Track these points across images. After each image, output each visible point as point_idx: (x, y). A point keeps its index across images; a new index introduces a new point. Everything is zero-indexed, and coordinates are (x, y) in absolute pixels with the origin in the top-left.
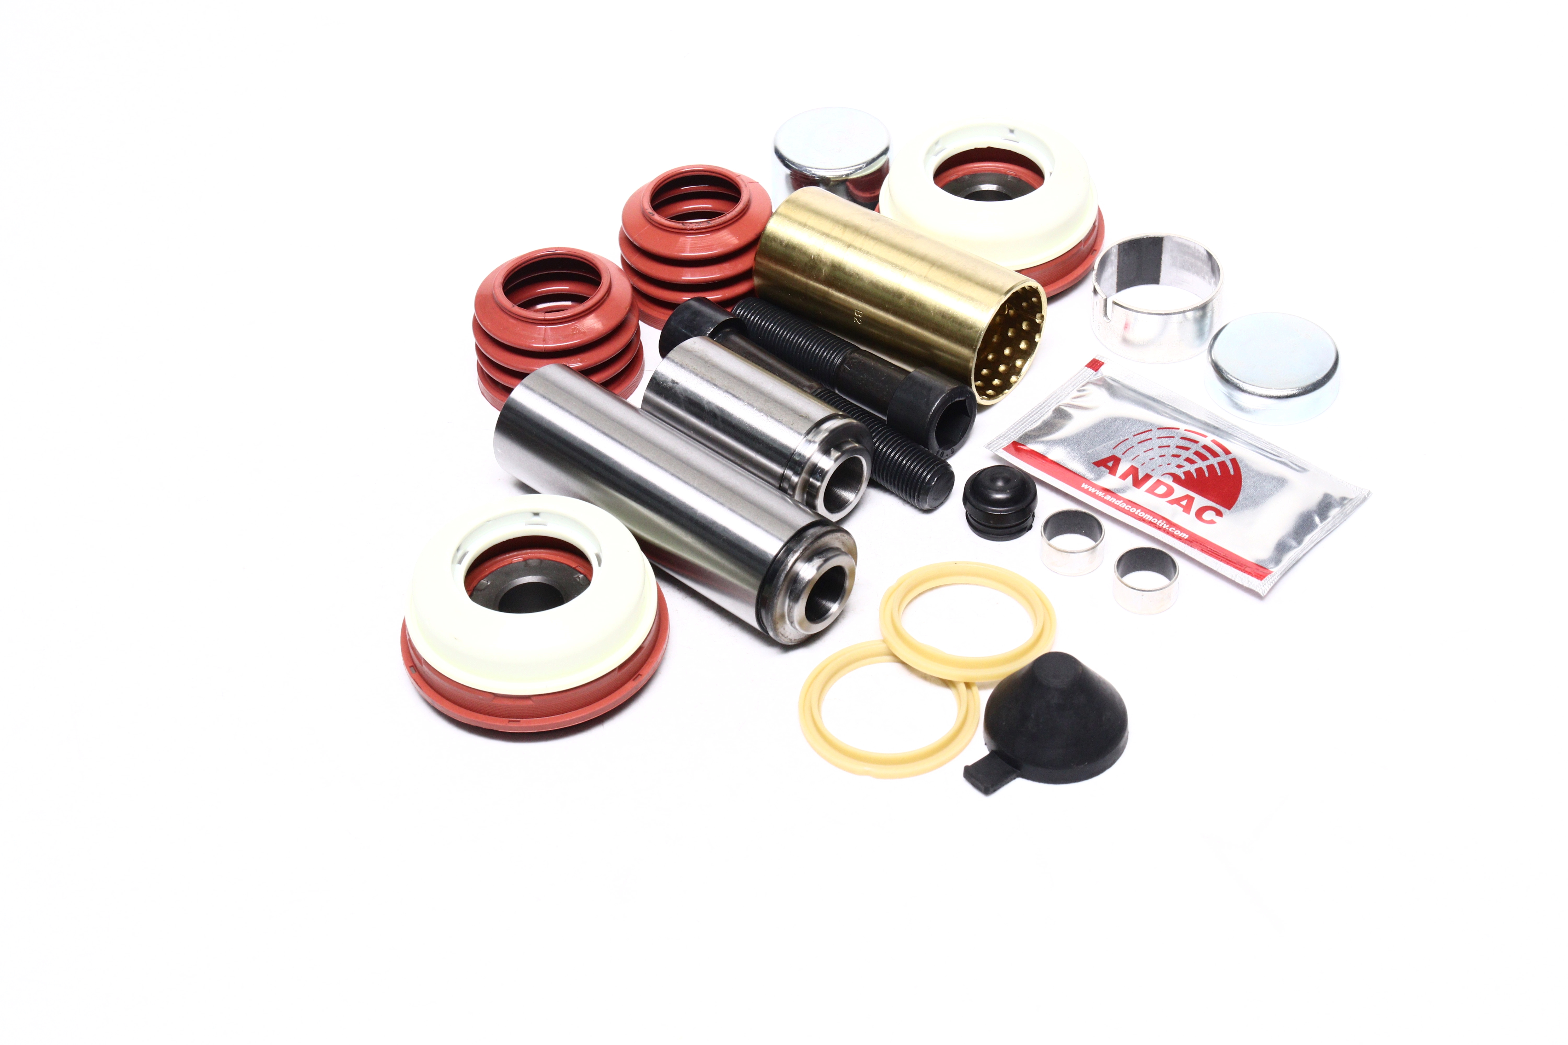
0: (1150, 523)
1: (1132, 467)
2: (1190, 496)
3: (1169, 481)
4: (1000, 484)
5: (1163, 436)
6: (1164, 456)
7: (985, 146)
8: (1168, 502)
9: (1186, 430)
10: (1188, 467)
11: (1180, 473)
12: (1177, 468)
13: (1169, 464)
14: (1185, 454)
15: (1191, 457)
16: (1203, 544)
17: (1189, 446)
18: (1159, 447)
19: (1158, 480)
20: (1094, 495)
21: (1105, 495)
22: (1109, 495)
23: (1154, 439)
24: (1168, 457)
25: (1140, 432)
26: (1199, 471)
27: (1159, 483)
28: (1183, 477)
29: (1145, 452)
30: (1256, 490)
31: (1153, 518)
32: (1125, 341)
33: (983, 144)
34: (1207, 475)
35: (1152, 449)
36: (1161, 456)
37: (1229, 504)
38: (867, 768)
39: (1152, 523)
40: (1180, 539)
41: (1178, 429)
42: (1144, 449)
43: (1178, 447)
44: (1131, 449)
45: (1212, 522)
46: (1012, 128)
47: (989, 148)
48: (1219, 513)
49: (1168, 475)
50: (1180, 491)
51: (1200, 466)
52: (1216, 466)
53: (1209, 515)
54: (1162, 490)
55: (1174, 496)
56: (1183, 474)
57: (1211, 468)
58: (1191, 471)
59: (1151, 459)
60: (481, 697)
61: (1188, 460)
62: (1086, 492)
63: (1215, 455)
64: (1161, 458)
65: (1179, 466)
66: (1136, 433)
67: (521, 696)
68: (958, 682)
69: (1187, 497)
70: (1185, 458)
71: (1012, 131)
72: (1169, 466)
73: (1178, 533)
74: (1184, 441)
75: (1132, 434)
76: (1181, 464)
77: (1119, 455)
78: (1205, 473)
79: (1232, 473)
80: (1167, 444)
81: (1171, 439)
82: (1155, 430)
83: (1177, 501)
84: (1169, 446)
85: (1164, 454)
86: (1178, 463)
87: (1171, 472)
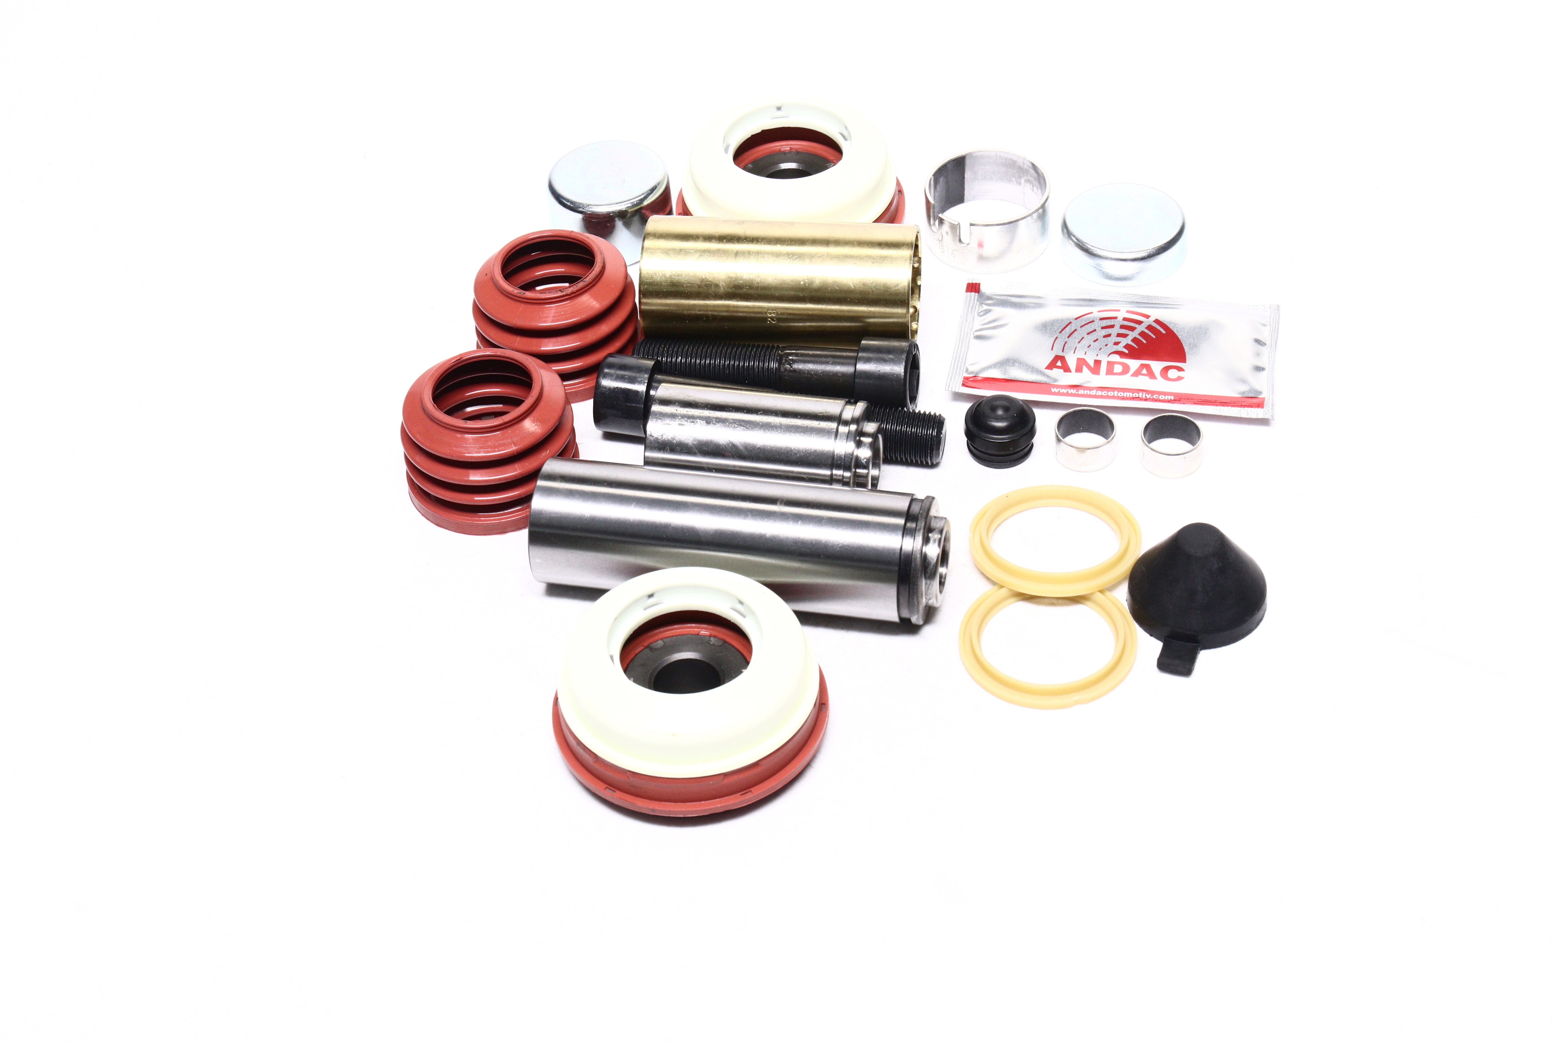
0: (1133, 399)
1: (1078, 359)
2: (1144, 364)
3: (1116, 358)
4: (1000, 412)
5: (1084, 324)
6: (1097, 340)
7: (759, 131)
8: (1132, 375)
9: (1099, 312)
10: (1124, 341)
11: (1120, 348)
12: (1116, 346)
13: (1106, 345)
14: (1114, 331)
15: (1120, 332)
16: (1190, 398)
17: (1113, 324)
18: (1088, 334)
19: (1109, 362)
20: (1067, 394)
21: (1077, 391)
22: (1081, 389)
23: (1079, 329)
24: (1101, 339)
25: (1062, 328)
26: (1135, 340)
27: (1111, 365)
28: (1127, 352)
29: (1079, 342)
30: (1194, 338)
31: (1133, 393)
32: (981, 258)
33: (756, 129)
34: (1145, 342)
35: (1083, 338)
36: (1094, 341)
37: (1183, 359)
38: (1076, 697)
39: (1136, 398)
40: (1169, 401)
41: (1092, 313)
42: (1077, 341)
43: (1103, 328)
44: (1066, 345)
45: (1180, 378)
46: (778, 105)
47: (763, 131)
48: (1180, 369)
49: (1112, 355)
50: (1134, 364)
51: (1134, 336)
52: (1147, 331)
53: (1173, 373)
54: (1118, 368)
55: (1132, 371)
56: (1124, 349)
57: (1142, 334)
58: (1129, 343)
59: (1088, 347)
60: (711, 782)
61: (1119, 335)
62: (1059, 394)
63: (1139, 323)
64: (1096, 343)
65: (1116, 344)
66: (1060, 330)
67: (748, 765)
68: (1092, 594)
69: (1143, 366)
70: (1116, 335)
71: (779, 109)
72: (1108, 346)
73: (1162, 397)
74: (1105, 321)
75: (1058, 332)
76: (1117, 341)
77: (1061, 354)
78: (1141, 341)
79: (1164, 332)
80: (1092, 330)
81: (1093, 323)
82: (1074, 321)
83: (1137, 373)
84: (1095, 330)
85: (1096, 339)
86: (1114, 341)
87: (1113, 351)
